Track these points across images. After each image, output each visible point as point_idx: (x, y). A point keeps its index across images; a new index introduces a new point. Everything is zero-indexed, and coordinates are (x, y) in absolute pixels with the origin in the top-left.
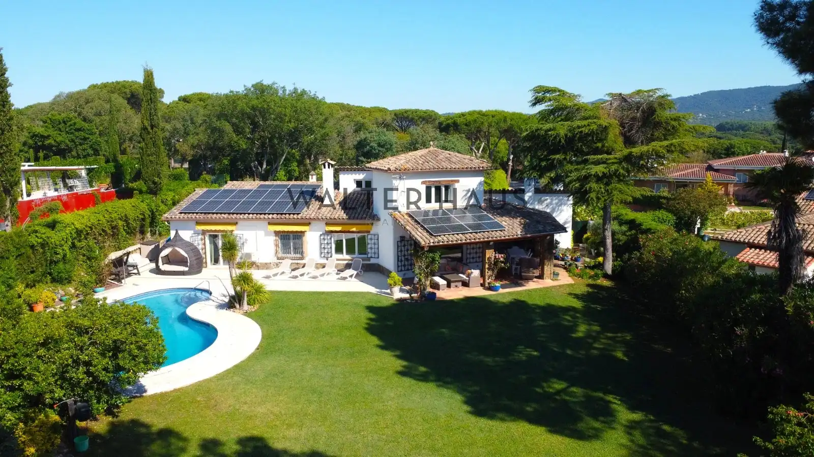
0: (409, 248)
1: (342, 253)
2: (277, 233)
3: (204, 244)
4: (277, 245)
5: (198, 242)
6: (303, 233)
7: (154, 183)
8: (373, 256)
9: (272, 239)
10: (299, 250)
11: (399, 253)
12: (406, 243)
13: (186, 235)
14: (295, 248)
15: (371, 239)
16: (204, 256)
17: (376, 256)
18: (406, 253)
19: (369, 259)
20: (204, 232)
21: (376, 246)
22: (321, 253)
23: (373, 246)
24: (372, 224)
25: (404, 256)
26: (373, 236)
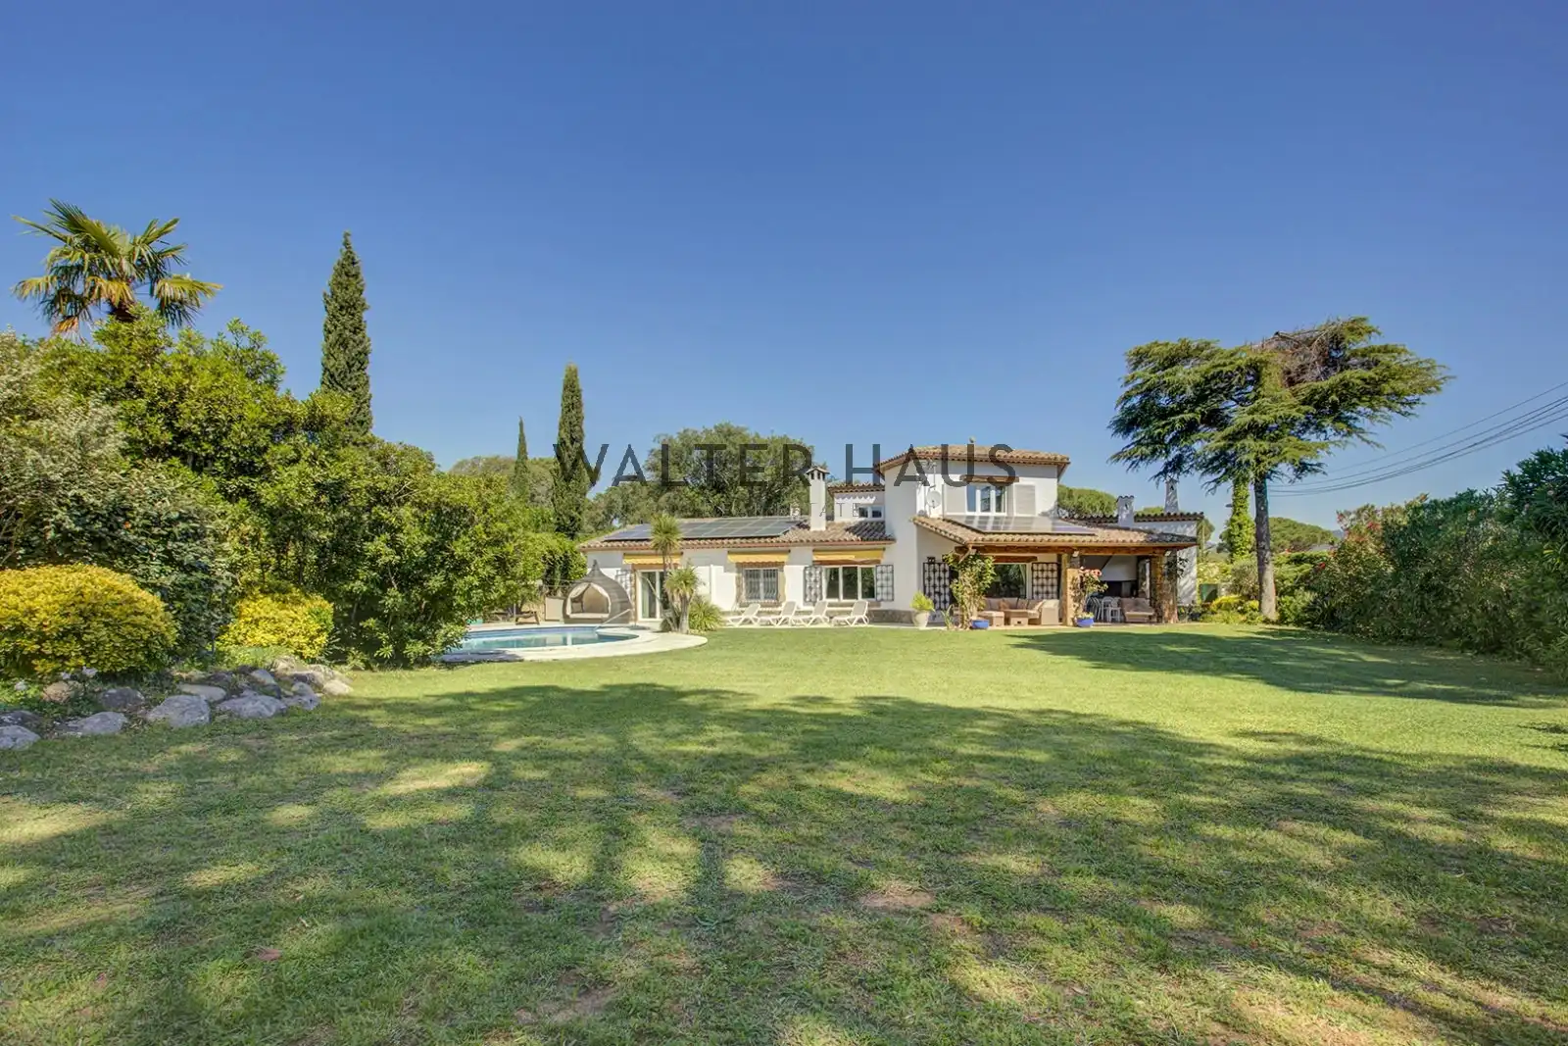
0: (942, 575)
1: (837, 596)
2: (740, 566)
3: (635, 586)
4: (739, 586)
5: (625, 581)
6: (781, 564)
7: (572, 519)
8: (885, 597)
9: (732, 576)
10: (774, 592)
11: (927, 582)
12: (937, 566)
13: (610, 573)
14: (767, 591)
15: (882, 572)
16: (633, 604)
17: (890, 597)
18: (937, 583)
19: (878, 603)
20: (634, 569)
21: (890, 583)
22: (805, 596)
23: (884, 582)
24: (884, 549)
25: (935, 586)
26: (884, 568)
